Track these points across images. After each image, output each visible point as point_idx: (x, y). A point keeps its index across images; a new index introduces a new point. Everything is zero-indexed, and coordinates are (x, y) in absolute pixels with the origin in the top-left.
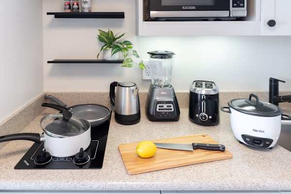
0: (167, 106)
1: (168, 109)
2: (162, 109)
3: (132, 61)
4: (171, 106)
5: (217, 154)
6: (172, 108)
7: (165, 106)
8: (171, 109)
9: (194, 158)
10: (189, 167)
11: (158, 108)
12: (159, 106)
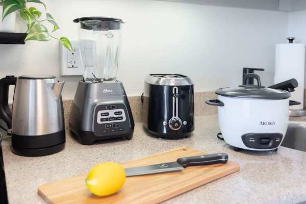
0: (116, 113)
1: (117, 118)
2: (107, 119)
3: (46, 31)
4: (120, 113)
5: (219, 168)
6: (123, 115)
7: (112, 113)
8: (122, 118)
9: (190, 179)
10: (188, 195)
11: (99, 117)
12: (102, 115)
